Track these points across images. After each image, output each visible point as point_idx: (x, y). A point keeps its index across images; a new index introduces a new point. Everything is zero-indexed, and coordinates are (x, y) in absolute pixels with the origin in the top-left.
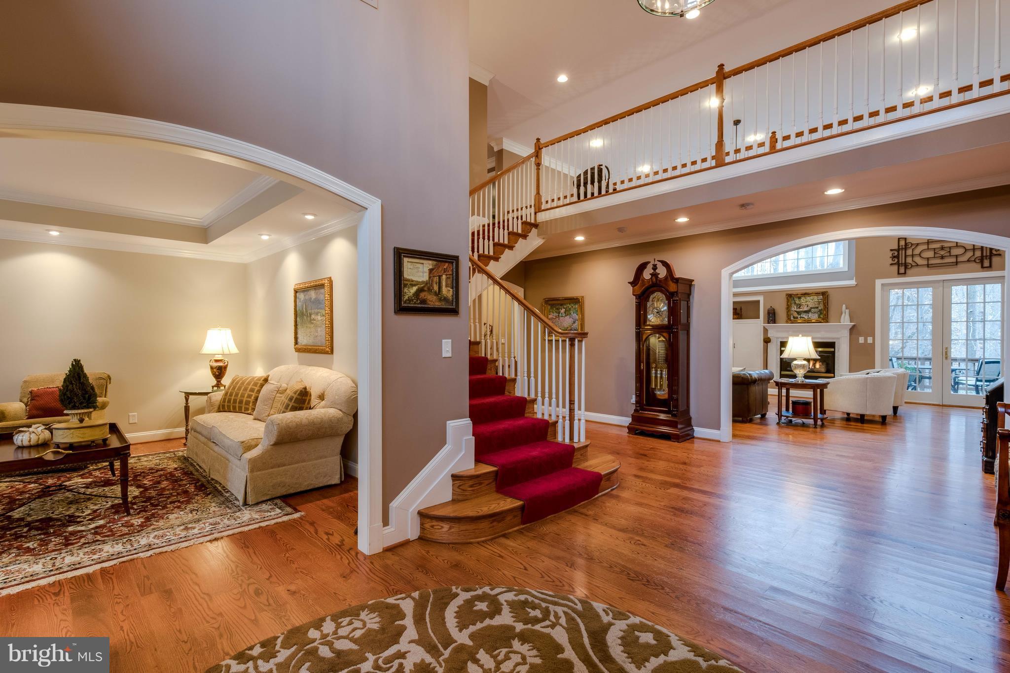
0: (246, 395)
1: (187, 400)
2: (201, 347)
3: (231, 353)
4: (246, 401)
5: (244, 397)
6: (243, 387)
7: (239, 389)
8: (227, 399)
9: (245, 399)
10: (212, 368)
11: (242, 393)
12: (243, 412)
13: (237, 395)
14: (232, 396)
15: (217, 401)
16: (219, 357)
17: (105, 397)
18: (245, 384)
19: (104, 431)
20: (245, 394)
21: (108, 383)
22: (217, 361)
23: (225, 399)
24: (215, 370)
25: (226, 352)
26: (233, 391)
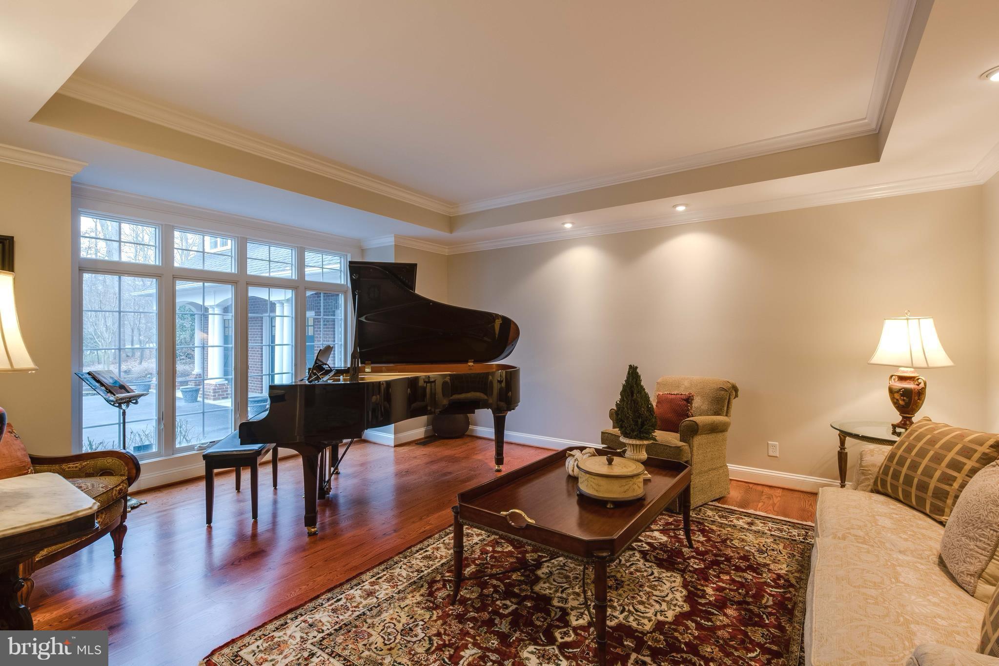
0: (937, 474)
1: (842, 443)
2: (873, 350)
3: (930, 365)
4: (936, 488)
5: (931, 477)
6: (931, 453)
7: (922, 453)
8: (892, 469)
9: (933, 483)
10: (891, 391)
11: (926, 466)
12: (928, 511)
13: (914, 466)
14: (903, 466)
15: (874, 465)
16: (908, 372)
17: (726, 415)
18: (938, 446)
19: (626, 487)
20: (936, 470)
21: (732, 397)
22: (902, 379)
23: (886, 469)
24: (897, 396)
25: (919, 361)
26: (906, 455)
